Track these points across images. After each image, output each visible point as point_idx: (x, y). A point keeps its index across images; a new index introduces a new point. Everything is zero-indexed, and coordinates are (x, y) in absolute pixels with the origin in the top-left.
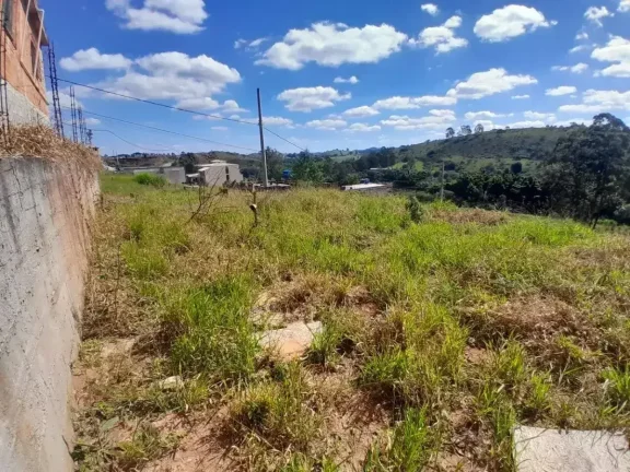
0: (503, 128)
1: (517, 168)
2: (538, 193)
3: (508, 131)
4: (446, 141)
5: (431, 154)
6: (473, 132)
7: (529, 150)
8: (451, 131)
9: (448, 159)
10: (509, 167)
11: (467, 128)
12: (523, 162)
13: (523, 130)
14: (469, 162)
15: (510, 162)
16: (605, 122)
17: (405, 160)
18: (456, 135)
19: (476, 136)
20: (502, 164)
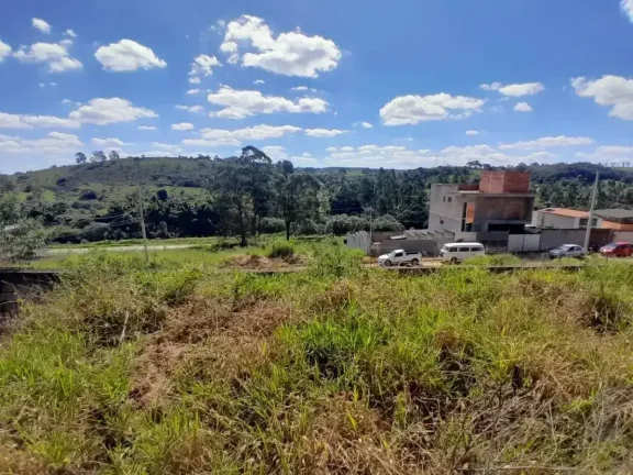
0: (140, 156)
1: (163, 195)
2: (195, 217)
3: (143, 158)
4: (78, 167)
5: (61, 182)
6: (108, 159)
7: (169, 178)
8: (81, 156)
9: (84, 187)
10: (155, 194)
11: (100, 154)
12: (167, 189)
13: (158, 158)
14: (111, 191)
15: (154, 189)
16: (251, 153)
17: (28, 190)
18: (88, 161)
19: (113, 162)
20: (147, 192)
